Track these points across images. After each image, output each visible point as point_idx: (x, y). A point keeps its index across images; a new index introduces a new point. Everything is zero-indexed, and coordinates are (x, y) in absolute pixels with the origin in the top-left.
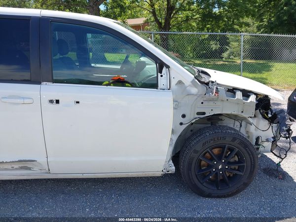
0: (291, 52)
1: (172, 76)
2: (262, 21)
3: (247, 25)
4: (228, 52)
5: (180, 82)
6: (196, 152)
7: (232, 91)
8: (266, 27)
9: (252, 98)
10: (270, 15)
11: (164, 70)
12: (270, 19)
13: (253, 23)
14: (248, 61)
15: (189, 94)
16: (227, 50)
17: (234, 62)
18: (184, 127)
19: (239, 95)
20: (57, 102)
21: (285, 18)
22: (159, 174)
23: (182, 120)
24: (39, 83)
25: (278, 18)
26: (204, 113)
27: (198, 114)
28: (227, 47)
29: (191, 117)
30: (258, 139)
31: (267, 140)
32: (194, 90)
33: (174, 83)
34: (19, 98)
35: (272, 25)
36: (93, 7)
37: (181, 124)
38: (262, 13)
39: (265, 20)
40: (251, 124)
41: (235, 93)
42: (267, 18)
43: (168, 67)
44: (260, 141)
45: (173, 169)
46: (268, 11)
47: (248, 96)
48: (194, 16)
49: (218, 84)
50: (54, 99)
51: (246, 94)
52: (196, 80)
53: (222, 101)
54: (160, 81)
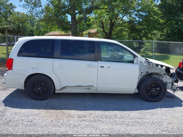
0: (180, 49)
1: (138, 60)
2: (163, 32)
3: (155, 34)
4: (144, 49)
5: (141, 62)
6: (148, 83)
7: (157, 65)
8: (165, 35)
9: (164, 68)
10: (168, 29)
12: (168, 31)
13: (158, 33)
14: (156, 54)
15: (144, 66)
16: (143, 47)
17: (148, 54)
18: (142, 76)
19: (160, 67)
20: (103, 67)
21: (176, 31)
22: (133, 93)
23: (141, 74)
24: (97, 61)
25: (172, 31)
26: (148, 72)
27: (146, 72)
28: (143, 46)
29: (144, 73)
30: (166, 82)
31: (170, 83)
32: (145, 64)
33: (139, 62)
34: (91, 65)
35: (169, 35)
36: (74, 25)
38: (163, 28)
39: (165, 31)
40: (164, 77)
41: (158, 66)
42: (166, 30)
43: (137, 57)
44: (167, 83)
45: (137, 91)
46: (166, 27)
47: (163, 67)
48: (125, 29)
49: (153, 63)
50: (102, 66)
51: (162, 66)
52: (146, 61)
53: (154, 68)
54: (135, 61)
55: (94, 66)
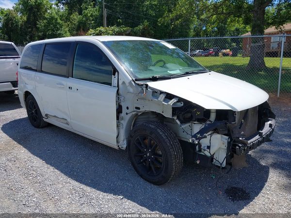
5: (124, 83)
11: (117, 73)
15: (129, 92)
18: (129, 116)
26: (139, 108)
27: (137, 108)
29: (132, 110)
32: (131, 90)
33: (121, 82)
37: (127, 114)
52: (133, 83)
53: (149, 100)
54: (114, 81)
55: (63, 86)
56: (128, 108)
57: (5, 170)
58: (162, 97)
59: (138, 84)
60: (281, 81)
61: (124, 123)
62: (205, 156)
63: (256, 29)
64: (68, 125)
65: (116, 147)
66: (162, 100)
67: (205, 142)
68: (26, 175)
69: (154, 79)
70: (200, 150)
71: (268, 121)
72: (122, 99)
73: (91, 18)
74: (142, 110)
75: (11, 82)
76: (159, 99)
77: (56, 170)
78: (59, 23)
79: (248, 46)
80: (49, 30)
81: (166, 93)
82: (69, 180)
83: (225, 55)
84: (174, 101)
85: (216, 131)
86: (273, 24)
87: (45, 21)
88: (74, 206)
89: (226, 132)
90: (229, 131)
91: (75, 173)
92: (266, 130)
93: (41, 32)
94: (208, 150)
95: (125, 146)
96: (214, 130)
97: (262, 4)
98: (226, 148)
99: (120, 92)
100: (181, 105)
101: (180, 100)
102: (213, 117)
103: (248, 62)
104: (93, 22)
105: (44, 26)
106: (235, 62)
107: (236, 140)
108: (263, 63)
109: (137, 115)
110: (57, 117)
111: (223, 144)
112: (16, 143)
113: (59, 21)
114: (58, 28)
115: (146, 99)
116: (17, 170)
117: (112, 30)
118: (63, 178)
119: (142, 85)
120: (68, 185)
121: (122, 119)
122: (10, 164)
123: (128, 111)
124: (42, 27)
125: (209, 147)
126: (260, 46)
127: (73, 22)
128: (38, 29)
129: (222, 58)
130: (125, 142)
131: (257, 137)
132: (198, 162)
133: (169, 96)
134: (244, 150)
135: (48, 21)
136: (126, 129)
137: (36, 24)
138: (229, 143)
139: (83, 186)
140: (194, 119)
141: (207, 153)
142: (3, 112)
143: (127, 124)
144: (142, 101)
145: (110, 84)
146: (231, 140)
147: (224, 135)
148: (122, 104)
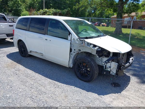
1: (72, 37)
5: (74, 39)
11: (70, 35)
15: (76, 43)
20: (47, 40)
24: (45, 35)
26: (80, 50)
27: (79, 50)
29: (77, 51)
32: (77, 42)
33: (72, 39)
34: (41, 37)
37: (74, 52)
49: (85, 42)
52: (78, 39)
53: (85, 47)
54: (69, 38)
55: (42, 39)
56: (75, 50)
57: (16, 74)
58: (92, 46)
59: (81, 40)
60: (130, 40)
61: (72, 56)
62: (108, 71)
63: (119, 15)
64: (43, 56)
65: (68, 67)
66: (92, 47)
67: (108, 65)
68: (27, 77)
69: (87, 38)
70: (106, 68)
71: (131, 57)
72: (72, 46)
73: (36, 2)
74: (82, 51)
75: (6, 34)
76: (91, 47)
77: (39, 75)
78: (20, 4)
79: (114, 22)
80: (15, 7)
81: (93, 44)
82: (47, 78)
83: (103, 26)
84: (97, 48)
85: (113, 61)
86: (127, 13)
87: (12, 2)
88: (52, 88)
89: (117, 61)
90: (118, 61)
91: (48, 76)
92: (131, 61)
93: (10, 8)
94: (110, 68)
95: (72, 66)
96: (112, 60)
97: (122, 3)
98: (116, 68)
99: (72, 43)
100: (100, 49)
101: (100, 47)
102: (111, 55)
103: (114, 30)
104: (37, 4)
105: (12, 5)
106: (108, 30)
107: (121, 64)
108: (121, 31)
109: (78, 53)
110: (37, 52)
111: (115, 66)
112: (16, 63)
113: (20, 2)
114: (19, 6)
115: (84, 47)
116: (22, 75)
117: (52, 11)
118: (43, 78)
119: (83, 40)
120: (47, 80)
121: (72, 54)
122: (18, 72)
123: (75, 51)
124: (10, 5)
125: (110, 67)
126: (120, 23)
127: (27, 3)
128: (8, 6)
129: (101, 27)
130: (72, 64)
131: (128, 64)
132: (105, 73)
133: (95, 46)
134: (124, 68)
135: (14, 2)
136: (73, 59)
137: (7, 3)
138: (118, 66)
139: (53, 81)
140: (103, 56)
141: (109, 70)
142: (3, 49)
143: (74, 57)
144: (82, 47)
145: (67, 39)
146: (119, 64)
147: (116, 62)
148: (72, 48)
